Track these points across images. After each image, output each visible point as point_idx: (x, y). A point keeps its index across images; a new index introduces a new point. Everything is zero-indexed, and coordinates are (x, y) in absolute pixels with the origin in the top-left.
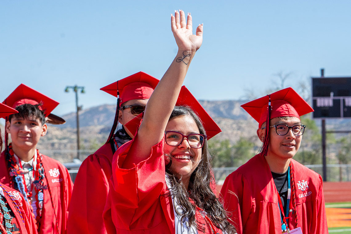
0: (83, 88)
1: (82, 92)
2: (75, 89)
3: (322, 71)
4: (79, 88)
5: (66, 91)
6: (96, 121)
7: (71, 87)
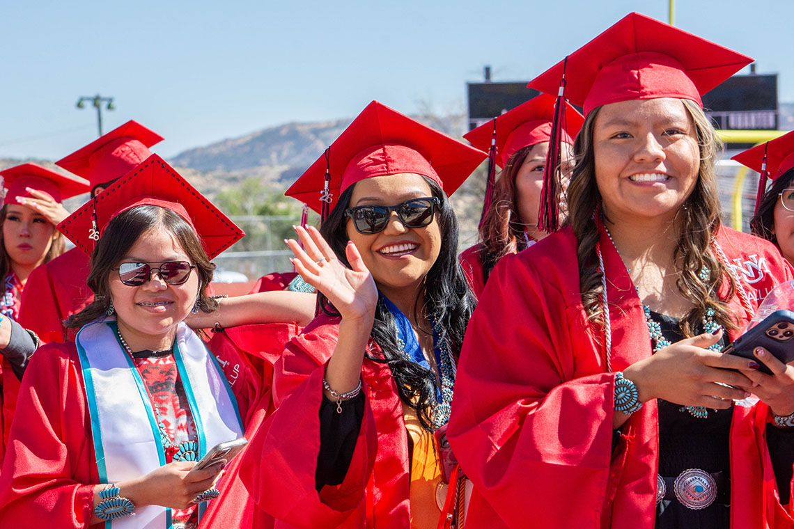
0: (111, 100)
1: (109, 107)
2: (96, 101)
3: (488, 71)
4: (104, 99)
5: (79, 105)
6: (274, 156)
7: (88, 99)
